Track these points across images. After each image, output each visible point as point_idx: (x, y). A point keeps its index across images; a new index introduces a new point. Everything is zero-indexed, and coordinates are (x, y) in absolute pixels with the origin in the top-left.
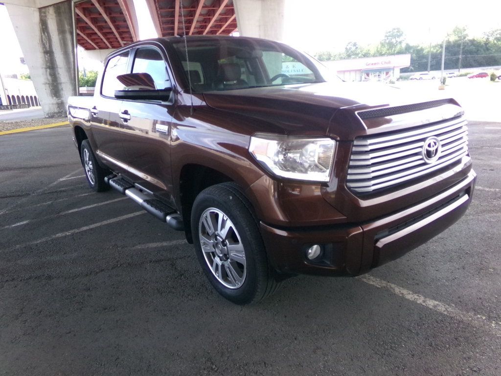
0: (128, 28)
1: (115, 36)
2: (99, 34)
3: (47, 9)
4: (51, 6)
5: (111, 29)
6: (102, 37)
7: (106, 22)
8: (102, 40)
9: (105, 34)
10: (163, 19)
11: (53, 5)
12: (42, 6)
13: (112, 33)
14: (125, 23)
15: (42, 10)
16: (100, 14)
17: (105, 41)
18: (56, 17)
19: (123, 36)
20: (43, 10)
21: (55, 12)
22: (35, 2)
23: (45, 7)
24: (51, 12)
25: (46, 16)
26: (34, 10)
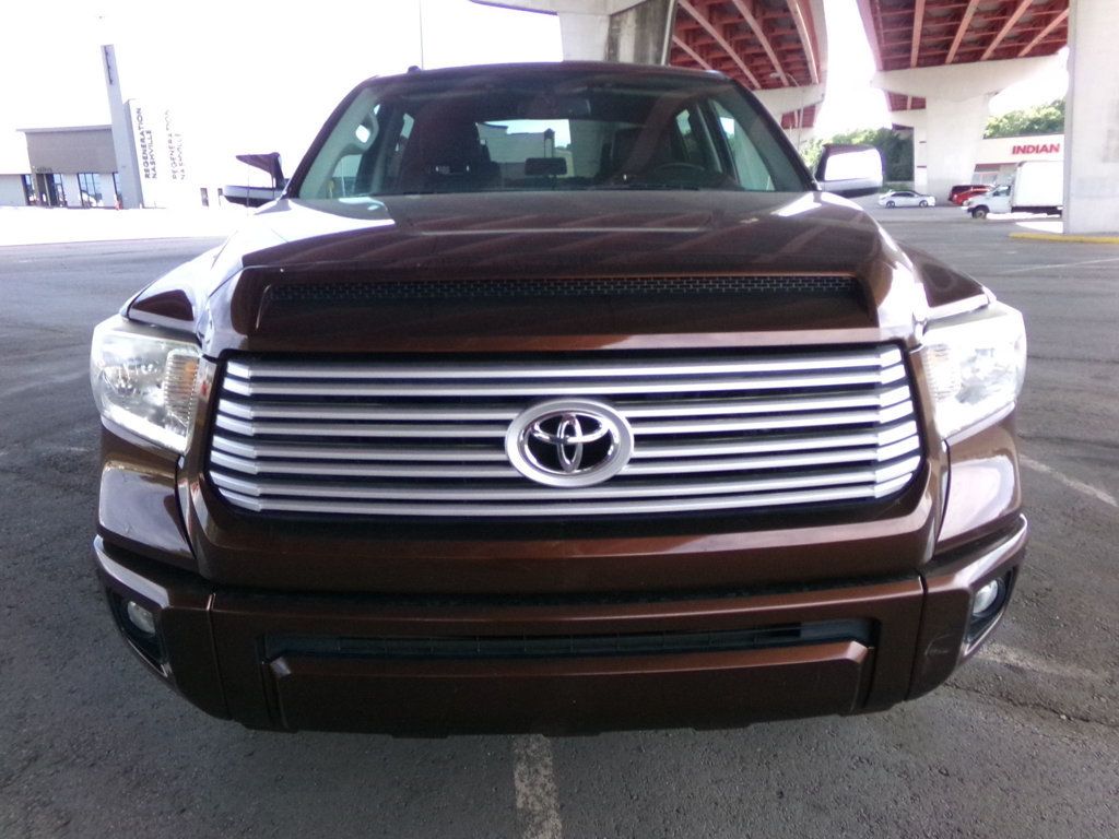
0: (798, 41)
1: (769, 61)
2: (736, 58)
3: (624, 15)
4: (630, 9)
5: (761, 46)
6: (741, 65)
7: (752, 32)
8: (742, 71)
9: (748, 59)
10: (886, 14)
11: (636, 6)
12: (616, 11)
13: (764, 55)
14: (792, 32)
15: (615, 19)
16: (741, 17)
17: (747, 72)
18: (637, 29)
19: (788, 60)
20: (617, 18)
21: (637, 21)
22: (605, 5)
23: (620, 13)
24: (630, 21)
25: (619, 30)
26: (601, 21)
